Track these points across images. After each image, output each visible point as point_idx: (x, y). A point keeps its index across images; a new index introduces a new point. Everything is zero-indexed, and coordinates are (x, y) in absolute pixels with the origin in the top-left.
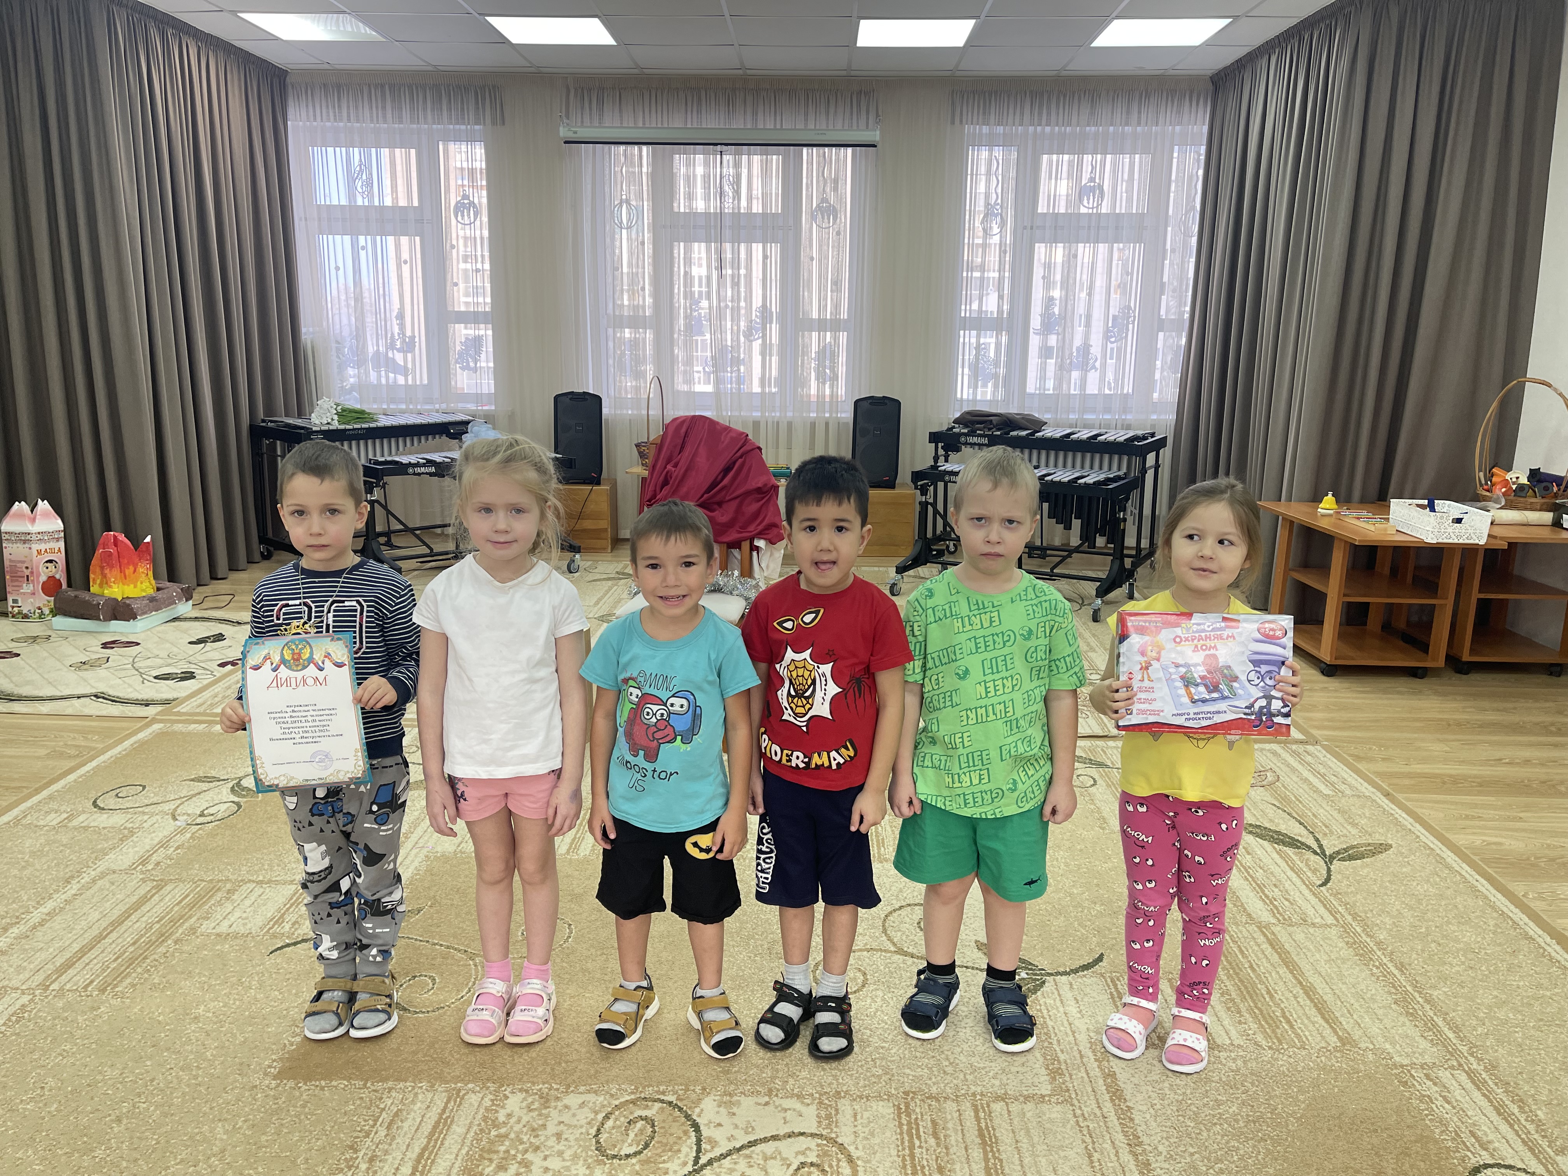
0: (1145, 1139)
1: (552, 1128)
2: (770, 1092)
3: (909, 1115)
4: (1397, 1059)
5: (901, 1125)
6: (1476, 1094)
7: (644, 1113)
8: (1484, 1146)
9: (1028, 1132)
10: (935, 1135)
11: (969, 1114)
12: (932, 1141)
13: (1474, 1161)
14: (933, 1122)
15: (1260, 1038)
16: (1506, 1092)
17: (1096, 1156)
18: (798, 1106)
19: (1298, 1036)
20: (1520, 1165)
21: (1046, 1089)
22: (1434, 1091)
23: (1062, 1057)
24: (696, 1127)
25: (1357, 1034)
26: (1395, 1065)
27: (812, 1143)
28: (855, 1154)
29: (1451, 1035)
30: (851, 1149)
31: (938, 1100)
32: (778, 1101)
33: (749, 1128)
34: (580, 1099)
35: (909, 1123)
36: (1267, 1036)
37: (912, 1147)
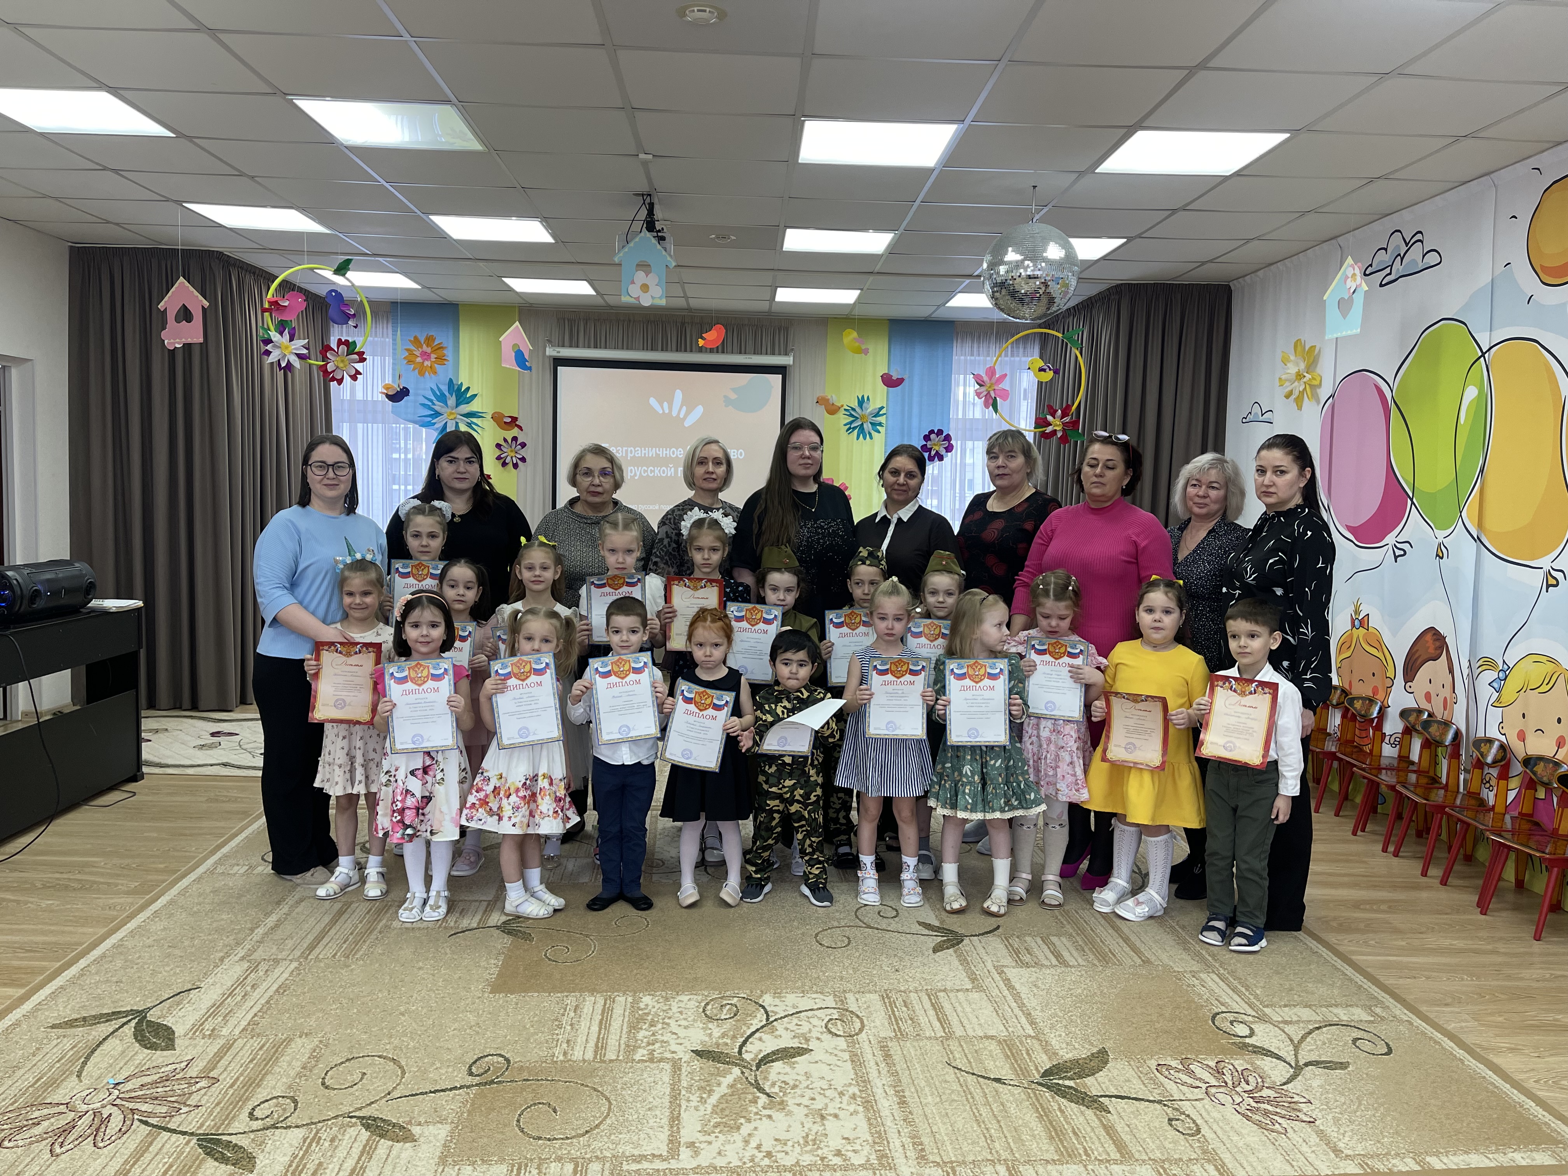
0: (1027, 1004)
1: (675, 1009)
2: (803, 992)
3: (889, 998)
4: (1176, 969)
5: (885, 1003)
6: (1221, 983)
7: (729, 1002)
8: (1223, 1004)
9: (960, 1003)
10: (906, 1006)
11: (925, 999)
12: (904, 1009)
13: (1216, 1010)
14: (904, 1001)
15: (1096, 962)
16: (1240, 983)
17: (1000, 1012)
18: (822, 997)
19: (1118, 960)
20: (1243, 1012)
21: (969, 986)
22: (1196, 982)
23: (977, 973)
24: (763, 1007)
25: (1153, 959)
26: (1175, 972)
27: (835, 1011)
28: (860, 1015)
29: (1210, 958)
30: (858, 1013)
31: (905, 992)
32: (809, 995)
33: (794, 1007)
34: (689, 997)
35: (890, 1002)
36: (1099, 961)
37: (893, 1011)
